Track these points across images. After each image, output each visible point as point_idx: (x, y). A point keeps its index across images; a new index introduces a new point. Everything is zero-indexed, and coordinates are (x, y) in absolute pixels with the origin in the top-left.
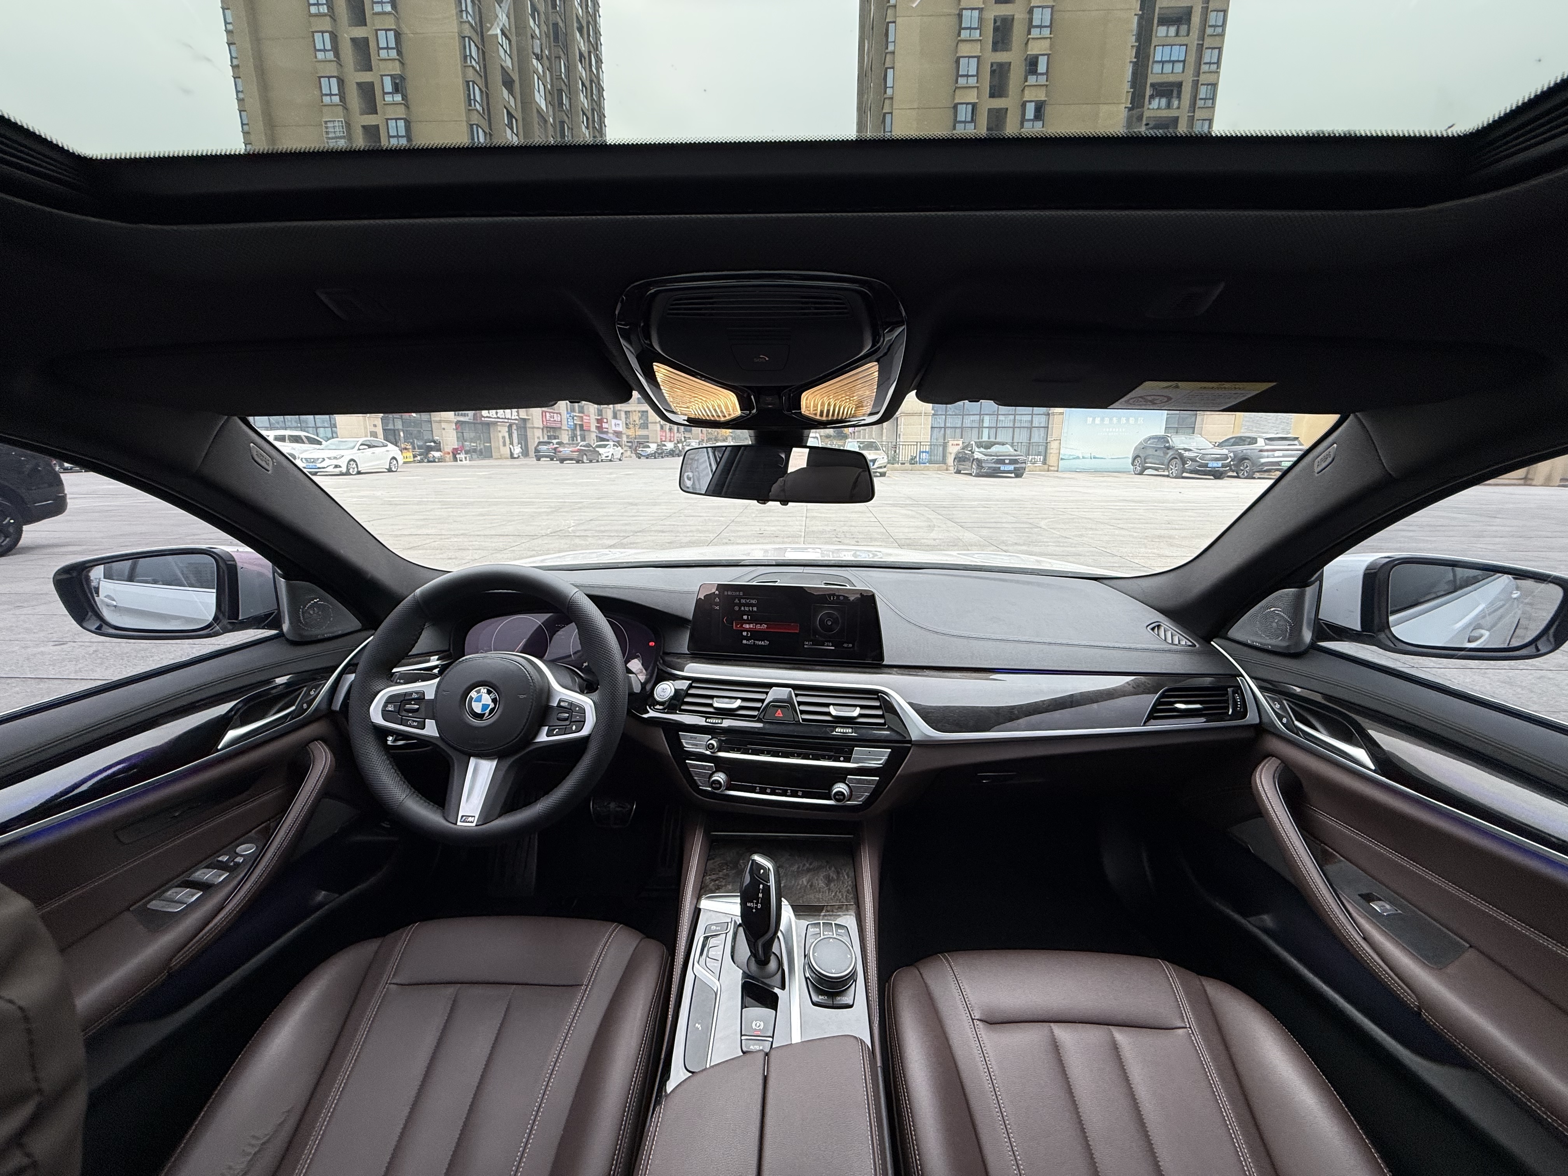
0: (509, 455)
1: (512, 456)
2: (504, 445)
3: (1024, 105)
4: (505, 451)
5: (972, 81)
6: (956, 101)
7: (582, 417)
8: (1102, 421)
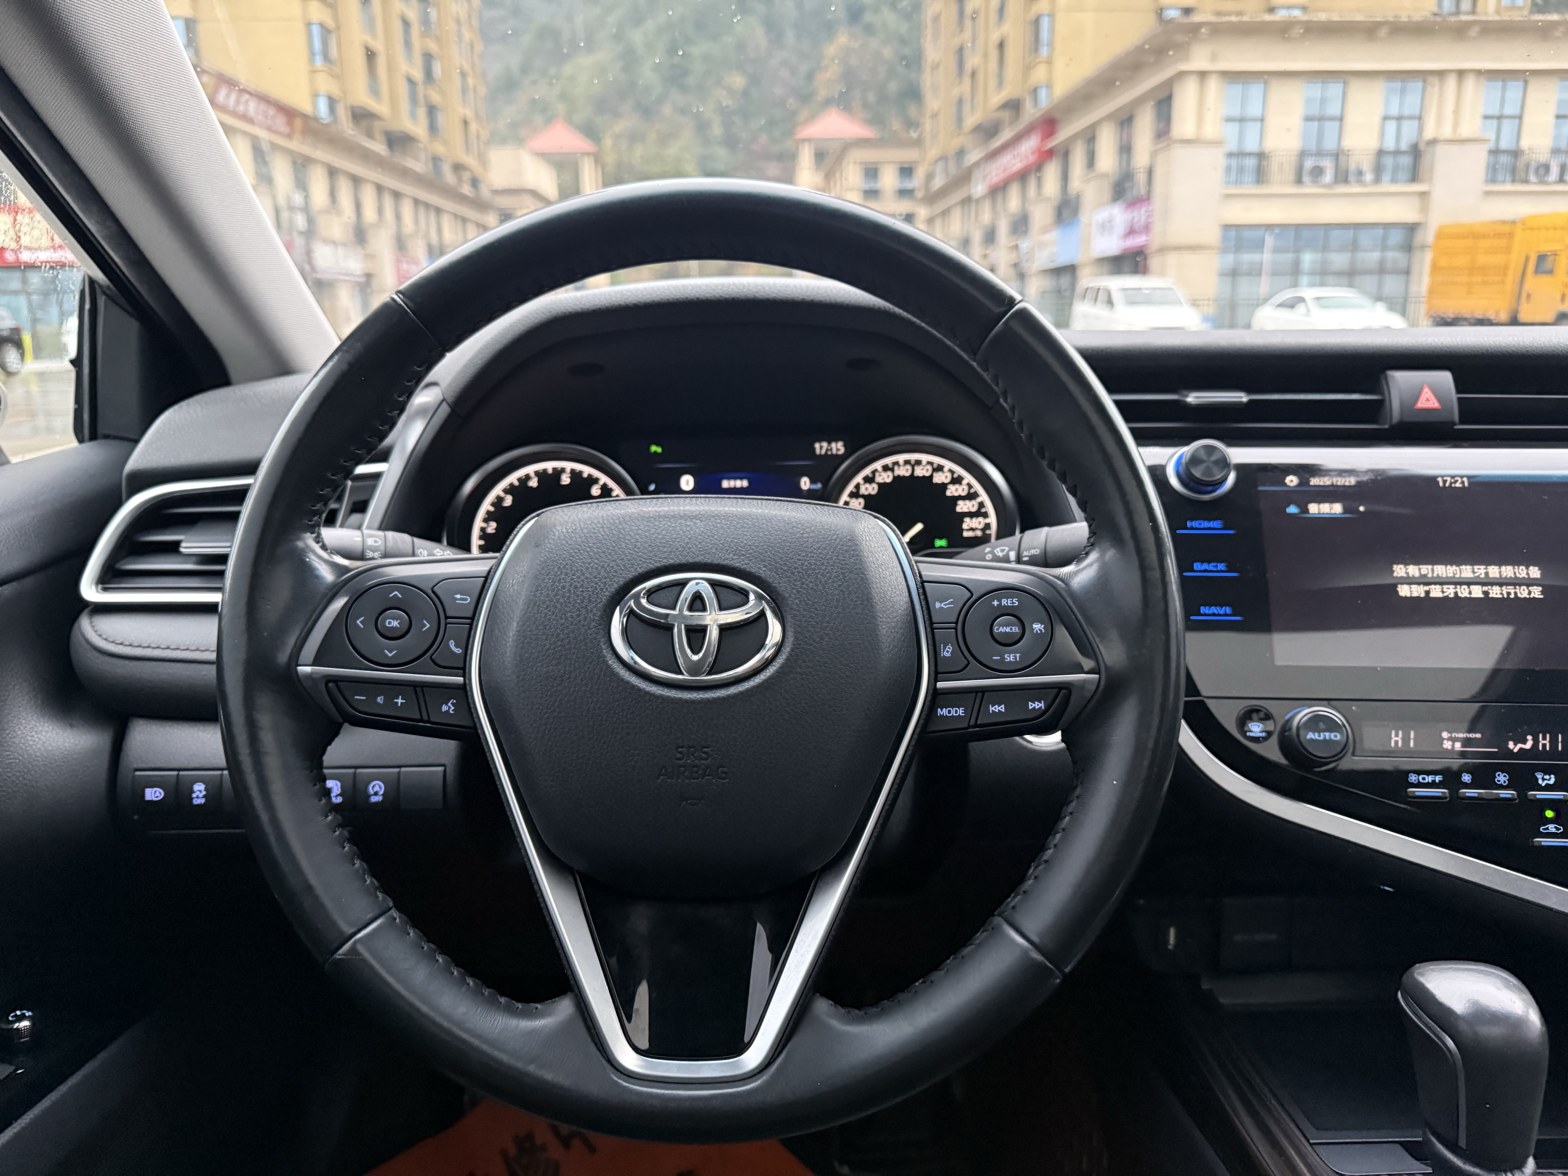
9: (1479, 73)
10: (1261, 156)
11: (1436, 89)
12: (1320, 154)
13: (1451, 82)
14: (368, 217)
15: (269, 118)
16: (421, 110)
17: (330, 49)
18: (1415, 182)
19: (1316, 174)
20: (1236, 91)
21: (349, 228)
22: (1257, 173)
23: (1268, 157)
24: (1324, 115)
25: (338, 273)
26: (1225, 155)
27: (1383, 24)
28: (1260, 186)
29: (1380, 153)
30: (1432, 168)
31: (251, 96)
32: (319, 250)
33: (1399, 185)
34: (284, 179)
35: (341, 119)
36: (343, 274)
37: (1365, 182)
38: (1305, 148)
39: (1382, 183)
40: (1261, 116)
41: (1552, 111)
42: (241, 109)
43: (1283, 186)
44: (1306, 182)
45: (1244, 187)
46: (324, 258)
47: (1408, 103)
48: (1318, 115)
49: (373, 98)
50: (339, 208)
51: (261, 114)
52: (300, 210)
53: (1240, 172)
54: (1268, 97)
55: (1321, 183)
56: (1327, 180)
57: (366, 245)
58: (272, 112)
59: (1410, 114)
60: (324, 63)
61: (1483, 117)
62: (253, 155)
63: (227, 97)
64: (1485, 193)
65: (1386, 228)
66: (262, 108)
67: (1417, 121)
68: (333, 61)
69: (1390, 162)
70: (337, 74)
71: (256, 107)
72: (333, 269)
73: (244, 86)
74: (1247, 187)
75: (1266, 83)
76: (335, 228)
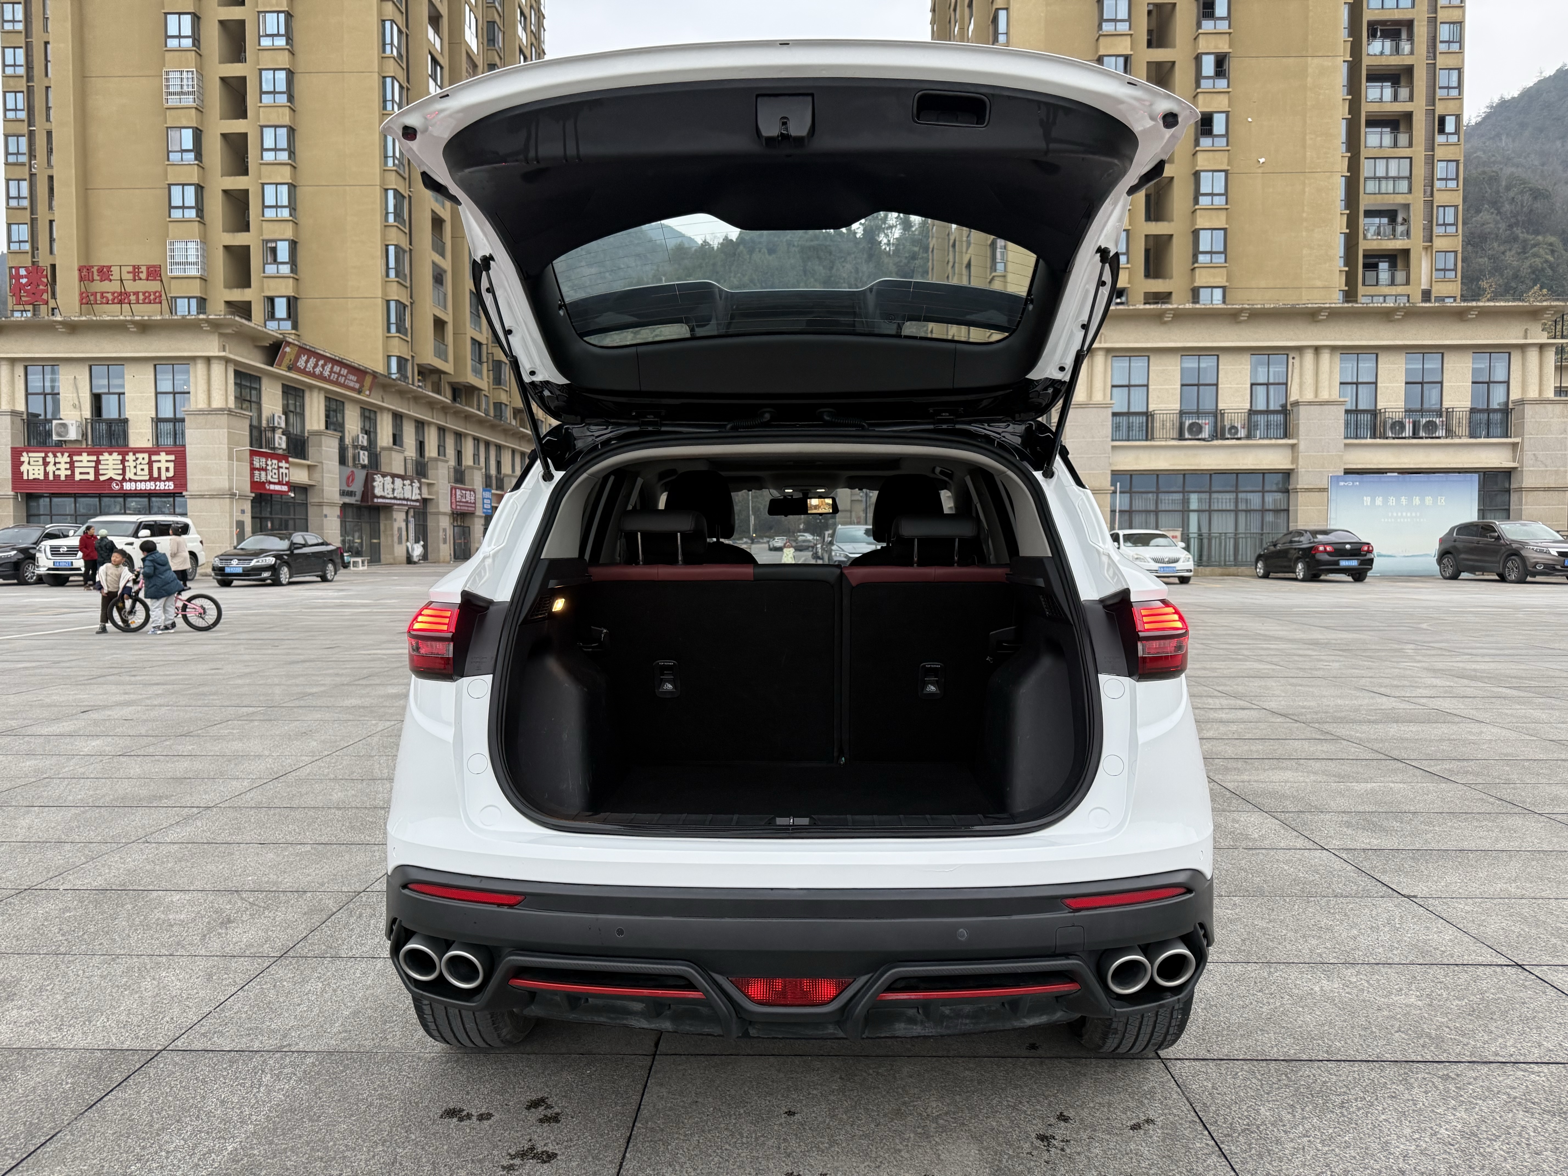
0: (404, 559)
1: (410, 560)
2: (400, 542)
3: (1198, 59)
4: (400, 551)
5: (1123, 27)
6: (1101, 53)
8: (1385, 501)
9: (1333, 348)
10: (1148, 415)
11: (1297, 362)
12: (1198, 413)
13: (1309, 356)
14: (429, 452)
15: (343, 376)
16: (485, 364)
17: (405, 320)
18: (1286, 436)
19: (1196, 429)
20: (1123, 363)
21: (409, 462)
22: (1144, 428)
23: (1152, 416)
24: (1201, 382)
25: (395, 498)
26: (1115, 414)
27: (1242, 310)
28: (1147, 440)
29: (1252, 412)
30: (1298, 424)
31: (328, 359)
32: (378, 480)
33: (1271, 438)
34: (353, 424)
35: (409, 374)
36: (400, 499)
37: (1239, 436)
38: (1186, 408)
39: (1255, 437)
40: (1146, 383)
41: (1403, 379)
42: (318, 370)
43: (1166, 439)
44: (1187, 436)
45: (1133, 440)
46: (382, 487)
47: (1274, 372)
48: (1196, 382)
49: (439, 357)
50: (401, 446)
51: (335, 373)
52: (363, 448)
53: (1129, 428)
54: (1151, 368)
55: (1200, 437)
56: (1205, 434)
57: (425, 476)
58: (346, 371)
59: (1277, 381)
60: (398, 331)
61: (1341, 383)
62: (326, 406)
63: (307, 362)
64: (1346, 445)
65: (1264, 473)
66: (337, 369)
67: (1284, 386)
68: (406, 329)
69: (1261, 419)
70: (409, 339)
71: (332, 368)
72: (391, 496)
73: (322, 352)
74: (1136, 440)
75: (1148, 357)
76: (396, 462)
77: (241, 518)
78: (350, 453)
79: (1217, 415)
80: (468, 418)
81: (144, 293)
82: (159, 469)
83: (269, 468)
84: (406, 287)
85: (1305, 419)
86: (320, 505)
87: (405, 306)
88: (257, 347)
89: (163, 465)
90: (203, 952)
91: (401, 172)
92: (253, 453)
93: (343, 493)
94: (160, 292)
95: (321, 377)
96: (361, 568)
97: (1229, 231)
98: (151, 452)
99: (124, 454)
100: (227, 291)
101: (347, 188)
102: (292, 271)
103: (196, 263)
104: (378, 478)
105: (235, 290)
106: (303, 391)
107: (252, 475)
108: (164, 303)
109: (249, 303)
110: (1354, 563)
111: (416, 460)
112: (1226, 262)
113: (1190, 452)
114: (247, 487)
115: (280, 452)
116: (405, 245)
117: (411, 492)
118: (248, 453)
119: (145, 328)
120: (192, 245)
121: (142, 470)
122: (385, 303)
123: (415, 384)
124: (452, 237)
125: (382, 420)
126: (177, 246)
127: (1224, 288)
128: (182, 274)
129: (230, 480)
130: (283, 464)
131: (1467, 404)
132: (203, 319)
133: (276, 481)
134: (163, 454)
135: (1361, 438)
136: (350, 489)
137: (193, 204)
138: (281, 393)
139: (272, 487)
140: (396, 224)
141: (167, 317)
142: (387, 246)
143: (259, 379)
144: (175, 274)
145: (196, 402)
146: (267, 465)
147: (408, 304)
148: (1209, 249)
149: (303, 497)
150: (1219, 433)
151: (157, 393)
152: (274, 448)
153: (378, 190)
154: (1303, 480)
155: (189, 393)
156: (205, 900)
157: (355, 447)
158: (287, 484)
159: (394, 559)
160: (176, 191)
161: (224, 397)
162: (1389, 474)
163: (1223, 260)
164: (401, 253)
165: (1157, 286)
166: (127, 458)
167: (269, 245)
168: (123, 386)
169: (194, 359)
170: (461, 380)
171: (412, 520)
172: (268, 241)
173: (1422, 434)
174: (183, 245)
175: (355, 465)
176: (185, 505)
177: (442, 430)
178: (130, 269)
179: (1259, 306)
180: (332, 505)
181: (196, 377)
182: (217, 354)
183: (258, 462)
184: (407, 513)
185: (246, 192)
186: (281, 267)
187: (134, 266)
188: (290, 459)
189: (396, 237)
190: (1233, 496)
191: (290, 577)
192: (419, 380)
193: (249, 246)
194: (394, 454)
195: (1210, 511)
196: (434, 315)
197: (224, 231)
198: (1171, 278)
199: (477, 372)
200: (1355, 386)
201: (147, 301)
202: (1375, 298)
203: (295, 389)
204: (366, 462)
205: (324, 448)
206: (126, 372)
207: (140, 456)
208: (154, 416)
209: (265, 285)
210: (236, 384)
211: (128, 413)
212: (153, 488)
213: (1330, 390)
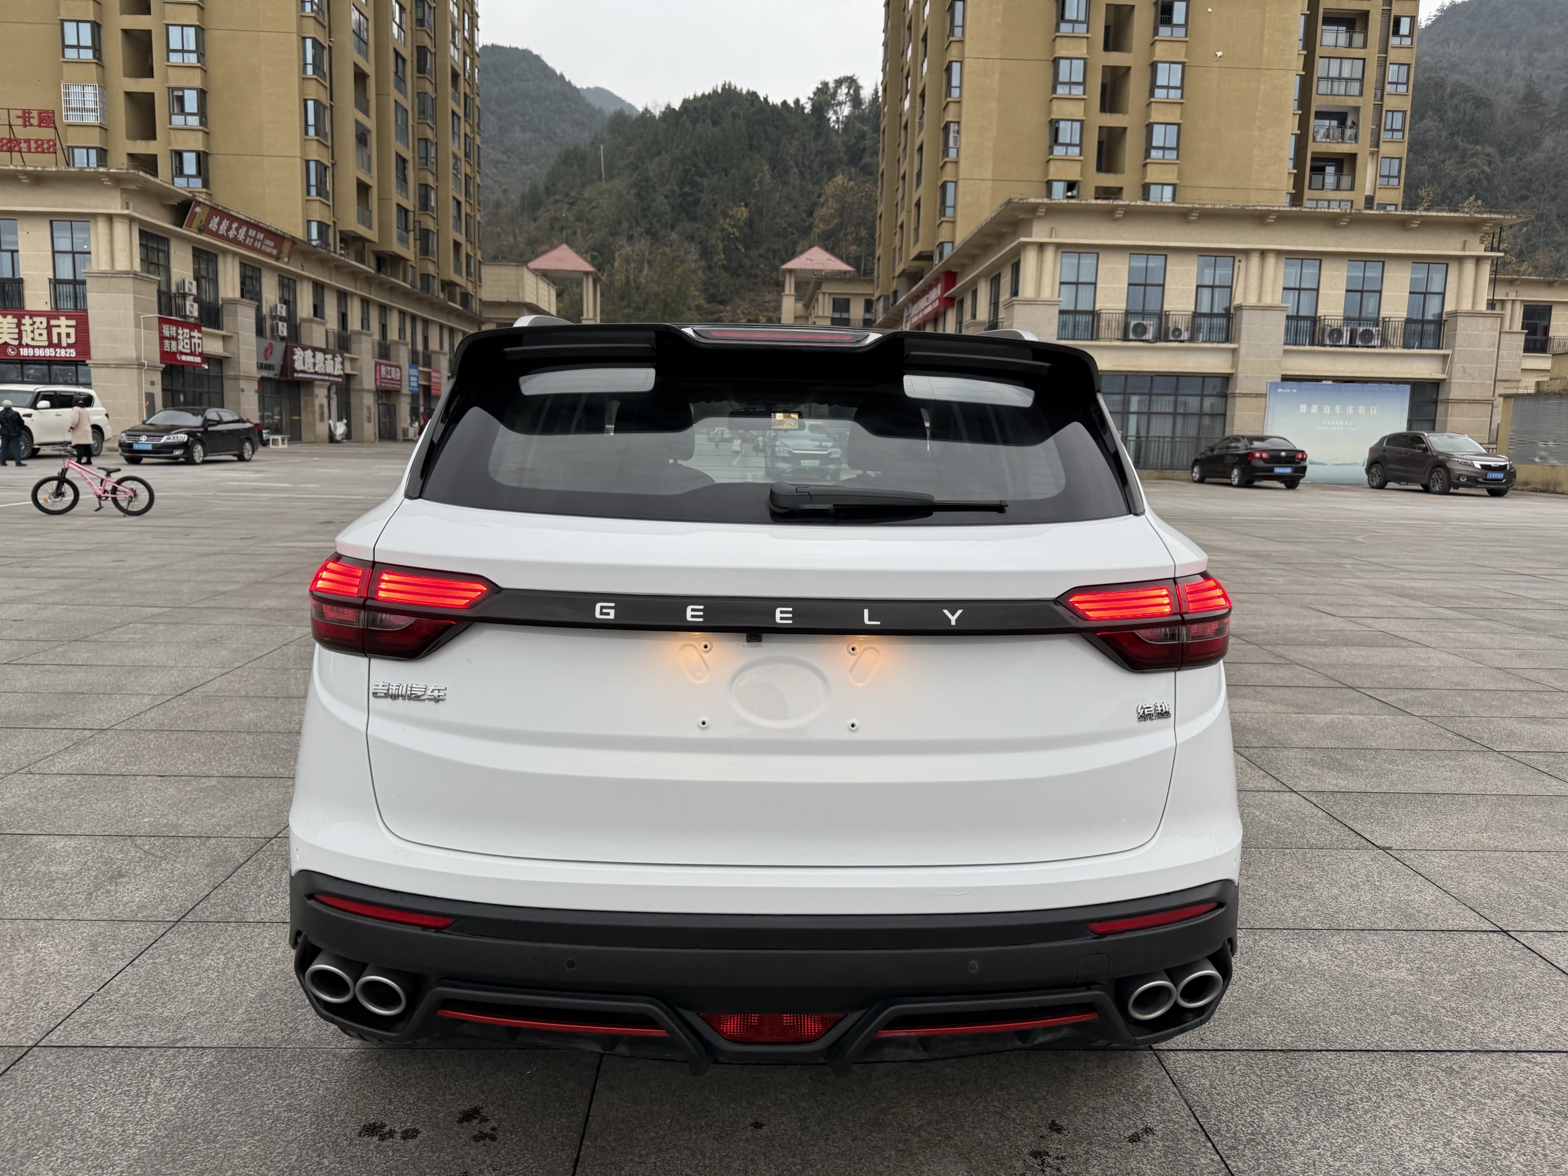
0: (327, 437)
1: (332, 439)
2: (322, 420)
4: (322, 429)
7: (429, 373)
8: (1321, 409)
9: (1279, 253)
10: (1095, 314)
11: (1243, 265)
12: (1144, 314)
13: (1255, 260)
14: (352, 325)
15: (259, 240)
16: (412, 233)
17: (326, 182)
18: (1227, 340)
19: (1140, 330)
20: (1071, 260)
21: (331, 336)
22: (1090, 328)
23: (1099, 315)
24: (1148, 282)
25: (316, 373)
26: (1062, 312)
27: (1193, 210)
28: (1092, 339)
29: (1196, 315)
30: (1240, 329)
31: (242, 222)
32: (299, 354)
33: (1213, 342)
34: (270, 293)
35: (331, 241)
36: (321, 374)
37: (1182, 338)
38: (1132, 308)
39: (1197, 340)
40: (1093, 280)
41: (1344, 287)
42: (232, 234)
43: (1111, 340)
44: (1131, 336)
45: (1078, 339)
46: (303, 361)
47: (1220, 274)
48: (1143, 282)
49: (363, 224)
50: (323, 317)
51: (251, 237)
52: (282, 319)
53: (1075, 326)
54: (1100, 265)
55: (1144, 338)
56: (1149, 336)
57: (348, 350)
58: (262, 236)
59: (1222, 284)
60: (319, 194)
61: (1285, 289)
62: (241, 272)
63: (219, 224)
64: (1285, 351)
65: (1203, 377)
66: (252, 233)
67: (1229, 290)
68: (328, 193)
69: (1205, 322)
70: (331, 203)
71: (247, 232)
72: (312, 370)
73: (236, 214)
74: (1081, 339)
75: (1098, 254)
76: (317, 335)
77: (151, 390)
78: (268, 323)
79: (1162, 316)
80: (393, 289)
81: (36, 141)
82: (59, 334)
83: (180, 337)
84: (327, 147)
85: (1248, 324)
86: (237, 378)
87: (326, 168)
88: (164, 206)
89: (64, 331)
90: (88, 916)
91: (321, 19)
92: (162, 321)
93: (261, 367)
94: (54, 141)
95: (235, 241)
96: (281, 446)
97: (1182, 126)
98: (49, 316)
99: (20, 317)
100: (130, 141)
101: (261, 34)
102: (201, 123)
103: (95, 110)
104: (299, 353)
105: (139, 141)
106: (216, 256)
107: (162, 345)
108: (59, 152)
109: (155, 156)
110: (1288, 470)
111: (338, 333)
112: (1178, 158)
113: (1134, 353)
114: (157, 357)
115: (192, 320)
116: (325, 99)
117: (333, 367)
118: (156, 322)
119: (38, 180)
120: (89, 90)
121: (41, 335)
122: (304, 163)
123: (337, 252)
124: (377, 94)
125: (302, 290)
126: (73, 89)
127: (1174, 186)
128: (78, 121)
129: (138, 349)
130: (196, 334)
131: (1404, 314)
132: (102, 173)
133: (189, 351)
134: (63, 319)
135: (1299, 345)
136: (268, 362)
137: (89, 44)
138: (191, 257)
139: (184, 358)
140: (315, 77)
141: (63, 168)
142: (306, 100)
143: (166, 241)
144: (71, 121)
145: (98, 263)
146: (178, 334)
147: (329, 165)
148: (1161, 145)
149: (219, 369)
150: (1162, 335)
151: (54, 252)
152: (185, 316)
153: (294, 39)
154: (1242, 386)
155: (89, 253)
156: (93, 848)
157: (273, 318)
158: (201, 354)
159: (316, 437)
160: (70, 28)
161: (128, 259)
162: (1324, 382)
163: (1175, 156)
164: (321, 108)
165: (1109, 180)
166: (23, 321)
167: (176, 93)
168: (16, 243)
169: (94, 216)
170: (386, 249)
171: (334, 397)
172: (174, 89)
173: (1359, 343)
174: (78, 89)
175: (273, 337)
176: (88, 374)
177: (366, 302)
178: (20, 113)
179: (1209, 206)
180: (248, 378)
181: (97, 236)
182: (119, 211)
183: (167, 331)
184: (329, 389)
185: (149, 32)
186: (189, 118)
187: (24, 110)
188: (203, 329)
189: (315, 91)
190: (1172, 398)
191: (205, 456)
192: (341, 248)
193: (153, 94)
194: (315, 326)
195: (1149, 414)
196: (358, 178)
197: (125, 76)
198: (1123, 173)
199: (403, 241)
200: (1297, 292)
201: (40, 150)
202: (1320, 202)
203: (207, 253)
204: (285, 334)
205: (239, 318)
206: (19, 227)
207: (37, 320)
208: (51, 277)
209: (173, 138)
210: (141, 245)
211: (23, 272)
212: (53, 355)
213: (1273, 295)
